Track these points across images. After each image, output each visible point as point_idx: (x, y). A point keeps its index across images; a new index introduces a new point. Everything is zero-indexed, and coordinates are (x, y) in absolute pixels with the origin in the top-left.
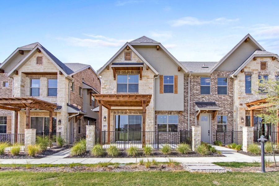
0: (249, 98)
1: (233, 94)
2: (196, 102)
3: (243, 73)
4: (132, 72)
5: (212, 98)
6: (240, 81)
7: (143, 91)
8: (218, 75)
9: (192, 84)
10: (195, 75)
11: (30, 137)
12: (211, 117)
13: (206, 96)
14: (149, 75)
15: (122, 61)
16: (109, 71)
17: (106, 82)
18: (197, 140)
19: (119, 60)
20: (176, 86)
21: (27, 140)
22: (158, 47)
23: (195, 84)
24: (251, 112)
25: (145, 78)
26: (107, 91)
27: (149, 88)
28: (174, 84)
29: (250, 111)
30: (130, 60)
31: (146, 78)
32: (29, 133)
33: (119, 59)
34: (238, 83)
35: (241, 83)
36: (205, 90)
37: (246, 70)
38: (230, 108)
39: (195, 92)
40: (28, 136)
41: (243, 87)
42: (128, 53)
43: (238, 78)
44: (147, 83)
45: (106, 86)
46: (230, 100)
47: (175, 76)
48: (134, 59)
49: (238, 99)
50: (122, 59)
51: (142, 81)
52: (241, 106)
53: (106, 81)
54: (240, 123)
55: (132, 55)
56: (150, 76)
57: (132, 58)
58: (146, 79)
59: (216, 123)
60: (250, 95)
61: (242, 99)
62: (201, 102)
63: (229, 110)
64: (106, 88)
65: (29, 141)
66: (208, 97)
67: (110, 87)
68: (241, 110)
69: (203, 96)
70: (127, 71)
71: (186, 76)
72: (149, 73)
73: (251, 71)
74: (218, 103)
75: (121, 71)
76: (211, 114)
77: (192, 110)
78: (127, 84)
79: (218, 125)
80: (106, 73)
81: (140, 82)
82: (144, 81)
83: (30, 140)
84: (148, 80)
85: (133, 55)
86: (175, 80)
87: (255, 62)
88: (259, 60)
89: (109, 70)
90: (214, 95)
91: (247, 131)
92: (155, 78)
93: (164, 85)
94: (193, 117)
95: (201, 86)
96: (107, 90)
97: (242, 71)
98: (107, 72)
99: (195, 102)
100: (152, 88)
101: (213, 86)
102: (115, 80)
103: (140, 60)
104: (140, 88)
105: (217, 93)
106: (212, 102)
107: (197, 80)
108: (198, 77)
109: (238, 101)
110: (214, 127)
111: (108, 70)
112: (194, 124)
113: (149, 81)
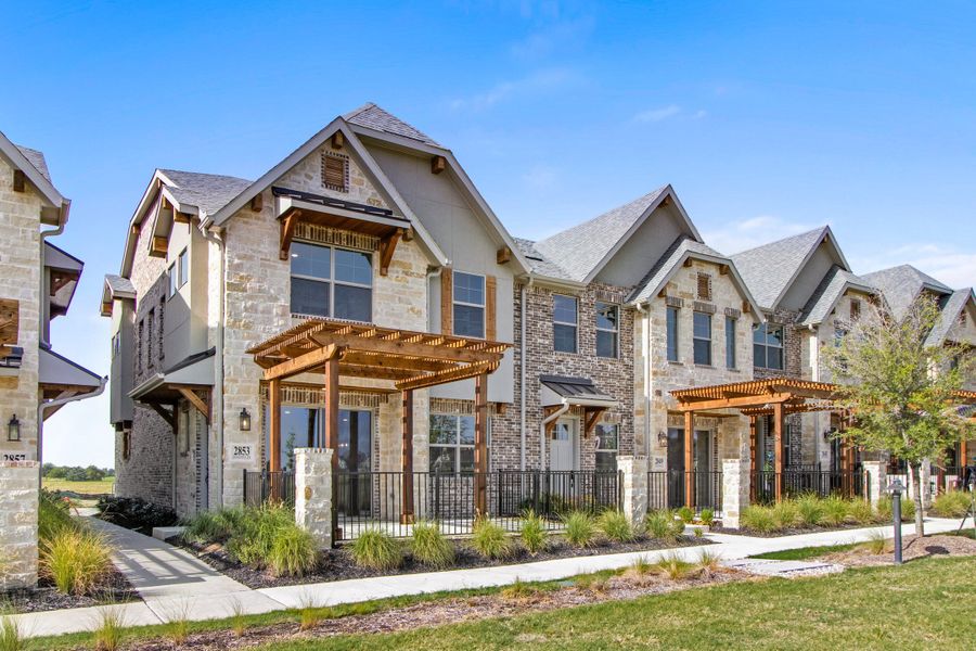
0: (676, 375)
1: (632, 359)
2: (541, 376)
3: (663, 301)
4: (350, 239)
5: (583, 367)
6: (656, 322)
7: (392, 319)
8: (599, 295)
9: (532, 313)
10: (542, 284)
11: (28, 502)
12: (579, 426)
13: (569, 359)
14: (411, 260)
15: (313, 188)
16: (259, 219)
17: (247, 264)
18: (638, 498)
19: (297, 178)
20: (492, 316)
21: (12, 516)
22: (441, 164)
23: (540, 313)
24: (687, 418)
25: (397, 272)
26: (249, 303)
27: (412, 309)
28: (484, 306)
29: (683, 413)
30: (342, 187)
31: (401, 270)
32: (25, 479)
33: (302, 178)
34: (653, 329)
35: (659, 328)
36: (565, 339)
37: (669, 292)
38: (626, 401)
39: (540, 341)
40: (17, 497)
41: (662, 340)
42: (334, 159)
43: (652, 313)
44: (404, 293)
45: (248, 278)
46: (627, 377)
47: (489, 277)
48: (357, 187)
49: (651, 377)
50: (311, 178)
51: (386, 280)
52: (657, 399)
53: (244, 257)
54: (655, 449)
55: (350, 171)
56: (414, 267)
57: (351, 184)
58: (401, 275)
59: (593, 449)
60: (676, 367)
61: (660, 378)
62: (556, 377)
63: (624, 407)
64: (244, 290)
65: (21, 523)
66: (571, 362)
67: (266, 286)
68: (659, 411)
69: (560, 359)
70: (330, 231)
71: (520, 284)
72: (410, 253)
73: (678, 296)
74: (597, 382)
75: (308, 228)
76: (578, 418)
77: (532, 403)
78: (328, 284)
79: (597, 454)
80: (246, 223)
81: (380, 285)
82: (394, 282)
83: (28, 519)
84: (409, 278)
85: (354, 170)
86: (489, 294)
87: (687, 272)
88: (695, 269)
89: (260, 215)
90: (589, 358)
91: (738, 470)
92: (430, 275)
93: (455, 305)
94: (534, 425)
95: (555, 325)
96: (250, 297)
97: (661, 294)
98: (250, 221)
99: (538, 373)
100: (419, 312)
101: (587, 325)
102: (284, 258)
103: (379, 197)
104: (378, 305)
105: (595, 350)
106: (582, 379)
107: (545, 303)
108: (547, 291)
109: (651, 382)
110: (587, 458)
111: (253, 214)
112: (538, 449)
113: (410, 285)
